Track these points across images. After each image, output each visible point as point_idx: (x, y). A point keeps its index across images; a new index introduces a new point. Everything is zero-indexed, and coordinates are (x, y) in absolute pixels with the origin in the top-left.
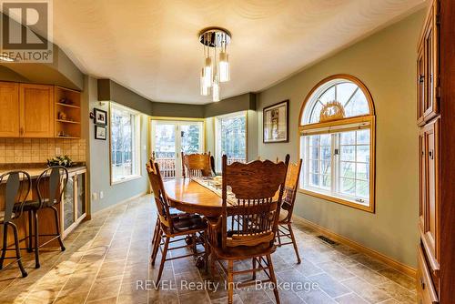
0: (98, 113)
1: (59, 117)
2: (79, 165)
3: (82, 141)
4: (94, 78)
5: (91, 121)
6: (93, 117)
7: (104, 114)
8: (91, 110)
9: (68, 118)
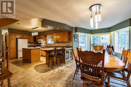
0: (75, 35)
1: (68, 37)
2: (71, 47)
3: (72, 42)
4: (74, 28)
5: (74, 37)
6: (74, 36)
7: (77, 35)
8: (74, 35)
9: (69, 37)
